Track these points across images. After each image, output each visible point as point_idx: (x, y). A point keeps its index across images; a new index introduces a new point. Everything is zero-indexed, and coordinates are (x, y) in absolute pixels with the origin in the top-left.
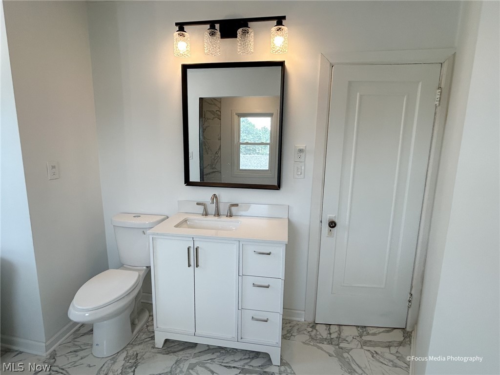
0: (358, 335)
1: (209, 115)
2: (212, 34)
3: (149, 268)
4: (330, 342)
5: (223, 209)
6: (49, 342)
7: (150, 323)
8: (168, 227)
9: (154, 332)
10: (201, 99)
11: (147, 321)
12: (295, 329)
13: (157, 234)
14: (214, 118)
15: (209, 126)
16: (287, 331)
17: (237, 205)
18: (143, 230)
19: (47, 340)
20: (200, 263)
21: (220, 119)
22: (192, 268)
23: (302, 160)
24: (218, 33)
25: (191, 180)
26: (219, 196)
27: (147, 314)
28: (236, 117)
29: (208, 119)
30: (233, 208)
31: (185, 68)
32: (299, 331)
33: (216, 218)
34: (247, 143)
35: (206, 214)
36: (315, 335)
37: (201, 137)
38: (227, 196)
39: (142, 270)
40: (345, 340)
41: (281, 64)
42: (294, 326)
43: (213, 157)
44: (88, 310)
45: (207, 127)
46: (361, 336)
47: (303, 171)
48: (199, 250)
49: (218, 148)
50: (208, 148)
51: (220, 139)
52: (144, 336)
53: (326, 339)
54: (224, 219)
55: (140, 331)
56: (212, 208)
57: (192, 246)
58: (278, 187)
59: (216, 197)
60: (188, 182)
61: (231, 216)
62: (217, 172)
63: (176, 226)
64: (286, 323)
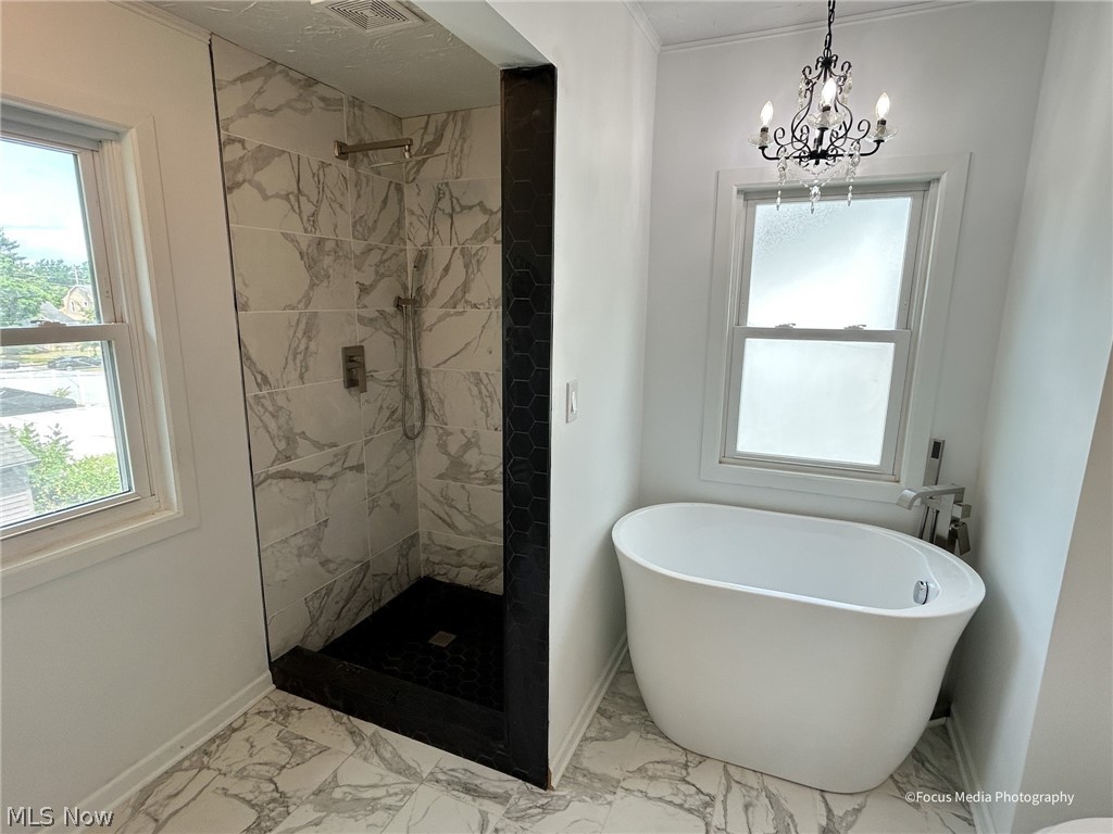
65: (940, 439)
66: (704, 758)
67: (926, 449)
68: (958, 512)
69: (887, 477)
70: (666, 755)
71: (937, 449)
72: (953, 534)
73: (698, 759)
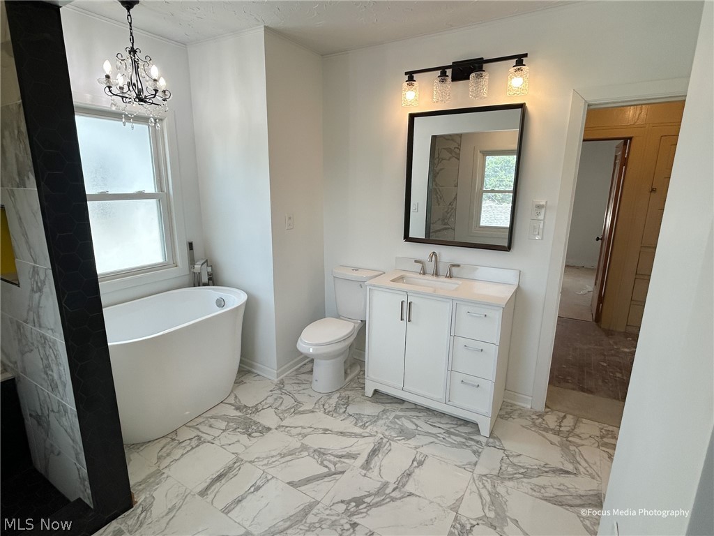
0: (599, 435)
1: (445, 154)
2: (443, 81)
3: (364, 322)
4: (558, 433)
5: (443, 269)
6: (280, 370)
7: (361, 376)
8: (385, 281)
9: (364, 384)
10: (434, 138)
11: (358, 375)
12: (516, 414)
13: (374, 286)
14: (450, 158)
15: (443, 169)
16: (506, 412)
17: (458, 266)
18: (360, 283)
19: (278, 369)
20: (412, 319)
21: (459, 159)
22: (404, 322)
23: (541, 217)
24: (449, 79)
25: (411, 235)
26: (439, 253)
27: (358, 368)
28: (480, 155)
29: (443, 159)
30: (454, 269)
31: (412, 117)
32: (520, 416)
33: (434, 278)
34: (493, 191)
35: (424, 273)
36: (540, 423)
37: (431, 185)
38: (448, 254)
39: (357, 323)
40: (578, 436)
41: (522, 106)
42: (515, 410)
43: (446, 210)
44: (312, 345)
45: (441, 170)
46: (602, 437)
47: (541, 231)
48: (412, 305)
49: (454, 197)
50: (441, 198)
51: (456, 186)
52: (355, 386)
53: (553, 429)
54: (442, 279)
55: (352, 380)
56: (430, 267)
57: (406, 300)
58: (508, 248)
59: (436, 256)
60: (407, 237)
61: (451, 277)
62: (449, 228)
63: (392, 281)
64: (507, 406)
65: (190, 241)
66: (175, 432)
67: (186, 248)
68: (209, 269)
69: (171, 266)
70: (161, 445)
71: (191, 246)
72: (209, 279)
73: (174, 434)
